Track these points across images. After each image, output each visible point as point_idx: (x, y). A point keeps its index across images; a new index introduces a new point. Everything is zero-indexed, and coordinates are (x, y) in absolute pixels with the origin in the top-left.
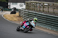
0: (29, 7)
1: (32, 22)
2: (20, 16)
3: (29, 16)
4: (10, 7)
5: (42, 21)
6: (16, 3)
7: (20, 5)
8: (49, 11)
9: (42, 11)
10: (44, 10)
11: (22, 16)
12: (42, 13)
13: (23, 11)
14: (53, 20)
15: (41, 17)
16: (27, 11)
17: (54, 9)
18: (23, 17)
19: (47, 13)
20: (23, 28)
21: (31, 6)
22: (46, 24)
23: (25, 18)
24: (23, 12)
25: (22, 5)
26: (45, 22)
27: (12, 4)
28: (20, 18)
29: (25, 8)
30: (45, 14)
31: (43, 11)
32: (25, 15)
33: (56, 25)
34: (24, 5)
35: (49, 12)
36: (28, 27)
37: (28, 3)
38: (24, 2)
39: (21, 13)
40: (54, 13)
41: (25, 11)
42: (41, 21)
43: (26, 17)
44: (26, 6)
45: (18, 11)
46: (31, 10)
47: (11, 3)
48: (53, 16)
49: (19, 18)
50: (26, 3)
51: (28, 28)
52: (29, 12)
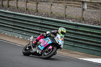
5: (7, 24)
8: (19, 5)
9: (7, 7)
10: (10, 4)
12: (5, 9)
14: (26, 22)
15: (5, 17)
17: (27, 2)
19: (14, 9)
22: (14, 29)
26: (12, 25)
30: (12, 11)
31: (9, 6)
33: (31, 31)
35: (18, 8)
36: (51, 47)
40: (27, 9)
42: (5, 24)
48: (26, 15)
51: (50, 49)
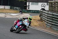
0: (53, 9)
1: (25, 21)
2: (41, 20)
3: (53, 20)
4: (29, 8)
6: (37, 3)
7: (42, 6)
11: (44, 19)
13: (46, 13)
16: (51, 13)
18: (45, 21)
20: (16, 28)
21: (56, 6)
23: (48, 23)
24: (45, 15)
25: (44, 5)
27: (32, 4)
28: (42, 23)
29: (48, 10)
32: (48, 18)
34: (47, 5)
37: (52, 3)
38: (47, 2)
39: (43, 16)
41: (48, 14)
43: (50, 21)
44: (50, 6)
45: (39, 13)
46: (55, 12)
47: (30, 3)
49: (40, 22)
50: (49, 3)
52: (53, 15)
